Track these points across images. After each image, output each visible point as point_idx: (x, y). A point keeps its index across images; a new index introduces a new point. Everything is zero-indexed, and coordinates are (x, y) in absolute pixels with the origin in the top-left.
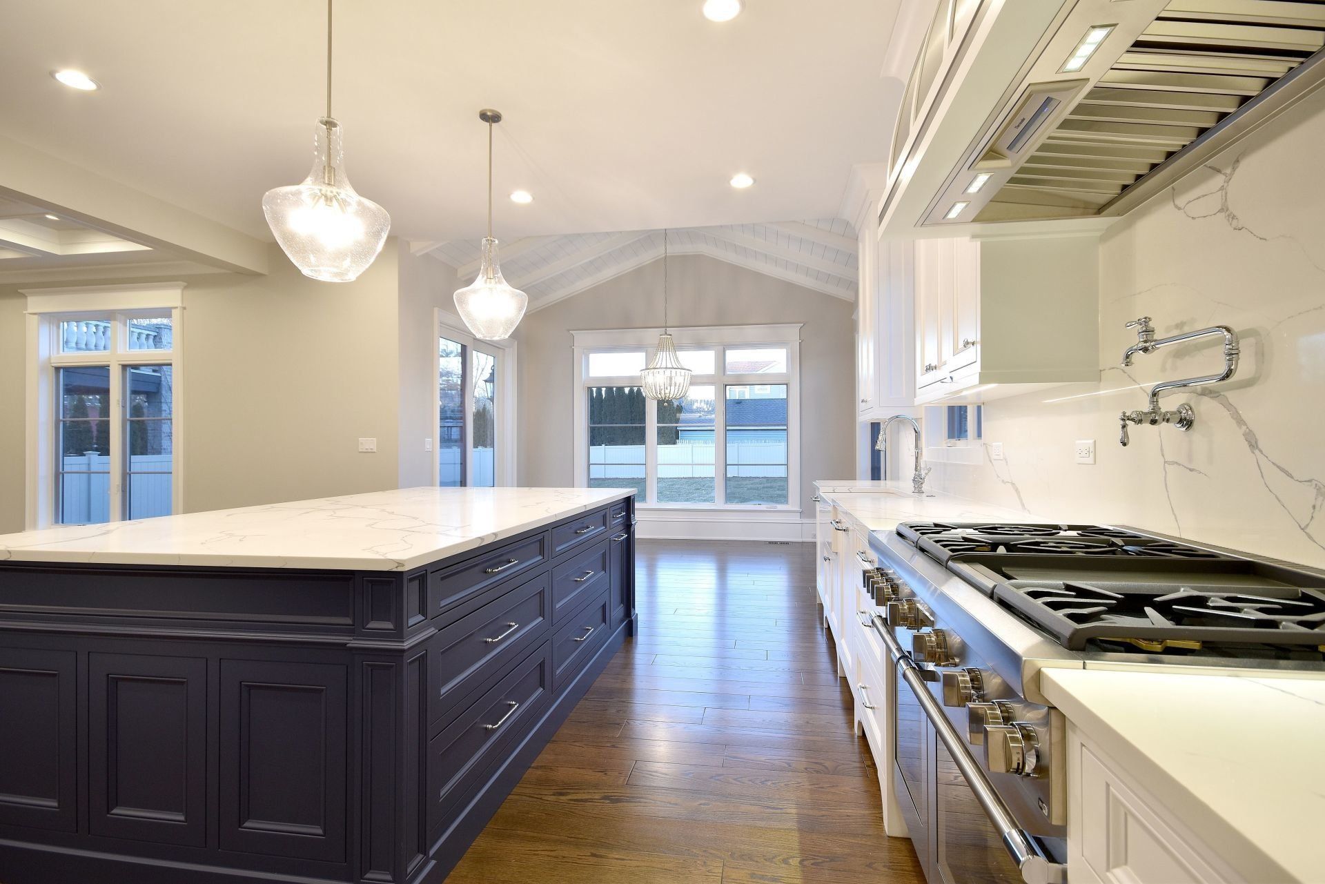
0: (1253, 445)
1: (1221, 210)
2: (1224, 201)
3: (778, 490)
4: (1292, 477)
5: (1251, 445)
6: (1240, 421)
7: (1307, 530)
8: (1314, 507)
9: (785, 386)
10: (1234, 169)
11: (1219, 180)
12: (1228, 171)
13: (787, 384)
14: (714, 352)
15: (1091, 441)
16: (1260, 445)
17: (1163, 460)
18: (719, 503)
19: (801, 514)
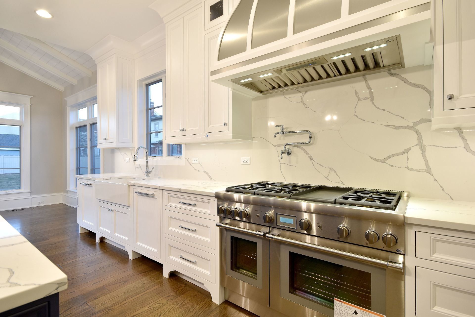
0: (311, 159)
1: (301, 102)
2: (302, 100)
4: (323, 166)
5: (310, 159)
6: (307, 153)
7: (327, 178)
8: (329, 173)
10: (306, 93)
11: (300, 94)
12: (304, 93)
13: (20, 126)
15: (250, 158)
16: (313, 159)
17: (280, 163)
19: (31, 193)
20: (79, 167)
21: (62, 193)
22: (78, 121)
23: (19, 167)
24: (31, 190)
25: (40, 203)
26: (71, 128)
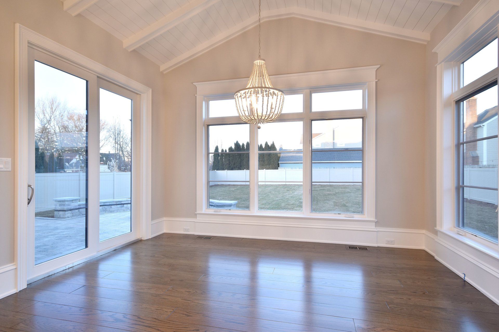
3: (328, 191)
9: (361, 119)
13: (363, 118)
14: (302, 95)
18: (305, 212)
19: (377, 224)
20: (463, 184)
21: (424, 231)
22: (462, 86)
23: (361, 181)
24: (376, 218)
25: (388, 242)
26: (446, 105)
